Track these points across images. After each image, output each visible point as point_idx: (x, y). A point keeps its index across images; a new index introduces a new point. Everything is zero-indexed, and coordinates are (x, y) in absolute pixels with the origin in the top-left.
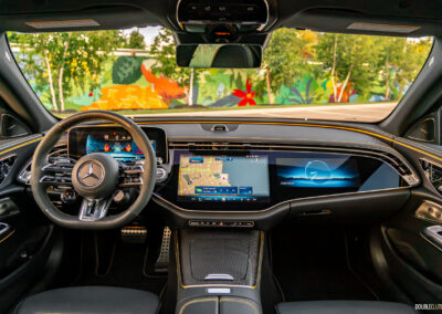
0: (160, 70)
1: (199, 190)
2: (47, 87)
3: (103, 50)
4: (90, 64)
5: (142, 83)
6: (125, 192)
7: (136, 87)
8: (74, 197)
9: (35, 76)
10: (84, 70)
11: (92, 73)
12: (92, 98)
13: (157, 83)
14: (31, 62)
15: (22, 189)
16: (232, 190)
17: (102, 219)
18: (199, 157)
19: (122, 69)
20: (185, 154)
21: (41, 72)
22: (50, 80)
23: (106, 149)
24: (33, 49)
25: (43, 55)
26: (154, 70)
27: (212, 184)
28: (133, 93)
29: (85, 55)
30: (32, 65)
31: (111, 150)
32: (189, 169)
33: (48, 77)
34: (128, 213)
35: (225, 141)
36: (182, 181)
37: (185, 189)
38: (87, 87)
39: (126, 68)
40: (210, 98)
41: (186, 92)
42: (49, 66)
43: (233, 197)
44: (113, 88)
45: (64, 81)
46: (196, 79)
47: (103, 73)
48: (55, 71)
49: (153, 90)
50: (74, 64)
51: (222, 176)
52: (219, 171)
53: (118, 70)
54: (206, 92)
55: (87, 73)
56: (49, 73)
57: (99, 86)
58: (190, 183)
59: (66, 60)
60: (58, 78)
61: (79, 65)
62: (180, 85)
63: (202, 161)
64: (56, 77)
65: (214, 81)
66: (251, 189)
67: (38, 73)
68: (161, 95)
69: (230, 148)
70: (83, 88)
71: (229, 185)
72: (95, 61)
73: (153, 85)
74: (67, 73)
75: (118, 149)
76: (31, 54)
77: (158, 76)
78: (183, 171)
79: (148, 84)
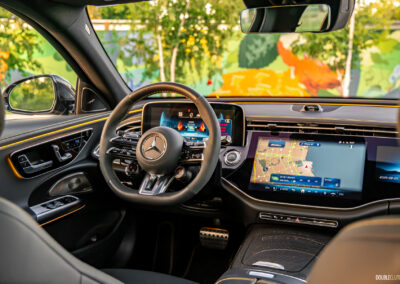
0: (303, 48)
1: (276, 178)
2: (157, 73)
3: (227, 23)
4: (210, 42)
5: (278, 66)
6: (186, 170)
7: (270, 72)
8: (137, 171)
9: (145, 60)
10: (202, 50)
11: (212, 54)
12: (211, 86)
13: (299, 67)
14: (141, 42)
15: (95, 164)
16: (315, 181)
17: (161, 195)
18: (280, 141)
19: (252, 48)
20: (265, 136)
21: (152, 53)
22: (162, 64)
23: (179, 127)
24: (144, 27)
25: (156, 33)
26: (296, 49)
27: (292, 173)
28: (265, 81)
29: (205, 30)
30: (142, 46)
31: (184, 129)
32: (267, 154)
33: (158, 61)
34: (186, 190)
35: (313, 123)
36: (257, 167)
37: (259, 176)
38: (205, 72)
39: (257, 47)
40: (378, 87)
41: (339, 78)
42: (161, 46)
43: (316, 190)
44: (239, 73)
45: (177, 65)
46: (356, 58)
47: (225, 55)
48: (168, 53)
49: (293, 76)
50: (191, 42)
51: (305, 163)
52: (302, 157)
53: (247, 49)
54: (371, 79)
55: (206, 54)
56: (160, 56)
57: (220, 71)
58: (265, 169)
59: (181, 38)
60: (170, 61)
61: (197, 44)
62: (333, 69)
63: (283, 146)
64: (168, 61)
65: (386, 62)
66: (338, 181)
67: (148, 56)
68: (304, 83)
69: (319, 131)
70: (199, 74)
71: (312, 175)
72: (217, 38)
73: (293, 69)
74: (182, 56)
75: (191, 128)
76: (142, 32)
77: (301, 56)
78: (260, 156)
79: (285, 67)
